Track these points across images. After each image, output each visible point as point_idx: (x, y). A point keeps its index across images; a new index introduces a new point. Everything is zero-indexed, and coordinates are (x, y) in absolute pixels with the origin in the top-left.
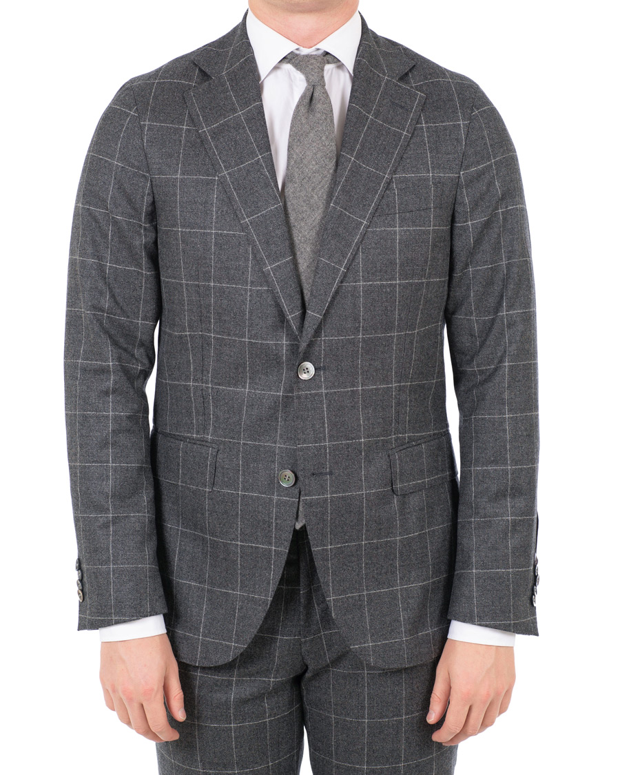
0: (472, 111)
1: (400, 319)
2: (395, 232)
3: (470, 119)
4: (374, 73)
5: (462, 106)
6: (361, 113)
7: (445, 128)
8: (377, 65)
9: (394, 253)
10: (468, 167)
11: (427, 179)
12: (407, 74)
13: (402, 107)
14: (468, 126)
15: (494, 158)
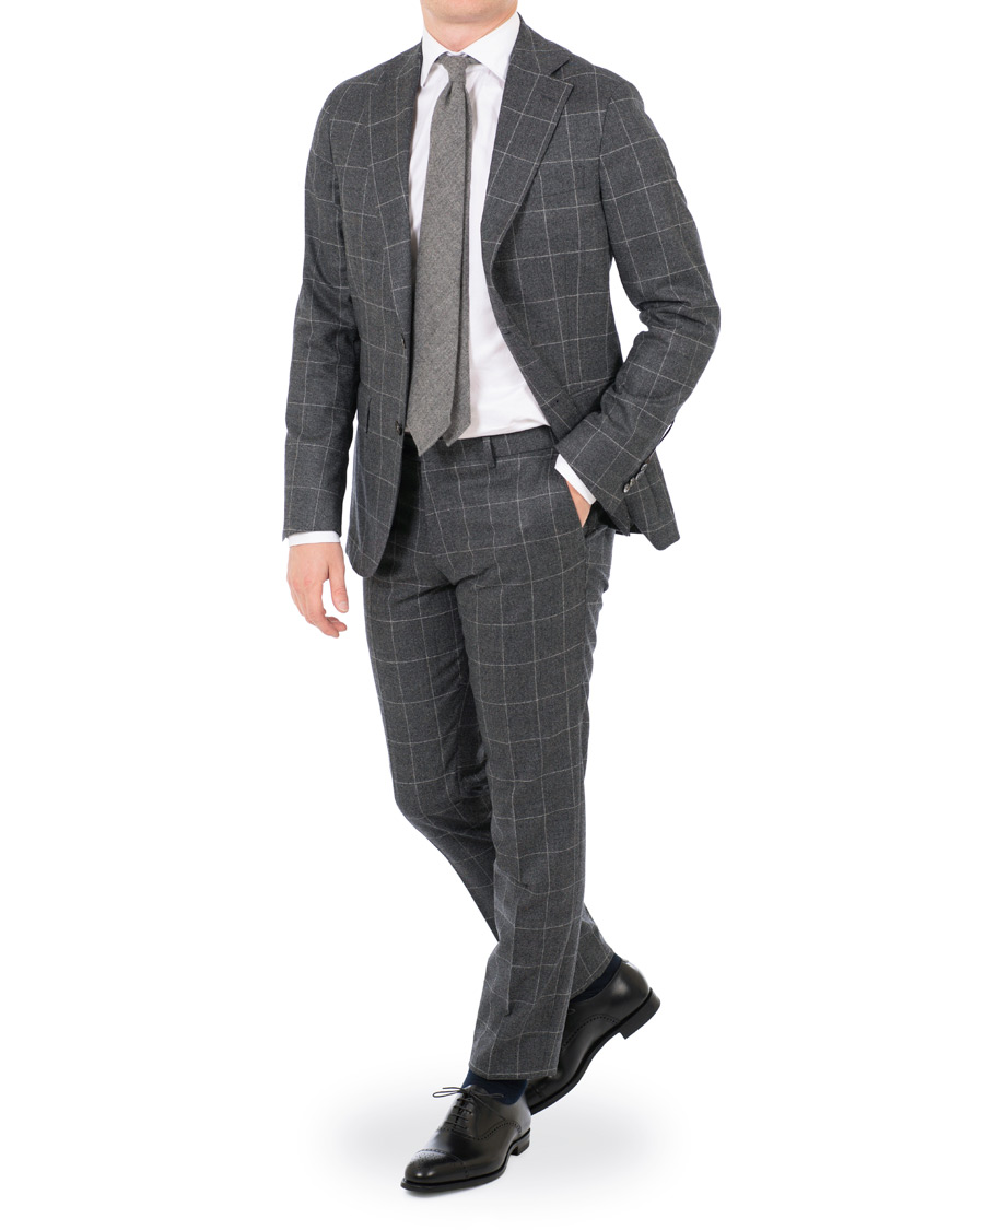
0: (610, 101)
1: (558, 286)
2: (542, 213)
3: (607, 108)
4: (528, 74)
5: (601, 97)
6: (512, 112)
7: (585, 117)
8: (532, 66)
9: (543, 231)
10: (606, 151)
11: (568, 165)
12: (558, 69)
13: (550, 99)
14: (605, 115)
15: (633, 141)
